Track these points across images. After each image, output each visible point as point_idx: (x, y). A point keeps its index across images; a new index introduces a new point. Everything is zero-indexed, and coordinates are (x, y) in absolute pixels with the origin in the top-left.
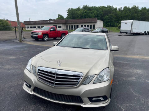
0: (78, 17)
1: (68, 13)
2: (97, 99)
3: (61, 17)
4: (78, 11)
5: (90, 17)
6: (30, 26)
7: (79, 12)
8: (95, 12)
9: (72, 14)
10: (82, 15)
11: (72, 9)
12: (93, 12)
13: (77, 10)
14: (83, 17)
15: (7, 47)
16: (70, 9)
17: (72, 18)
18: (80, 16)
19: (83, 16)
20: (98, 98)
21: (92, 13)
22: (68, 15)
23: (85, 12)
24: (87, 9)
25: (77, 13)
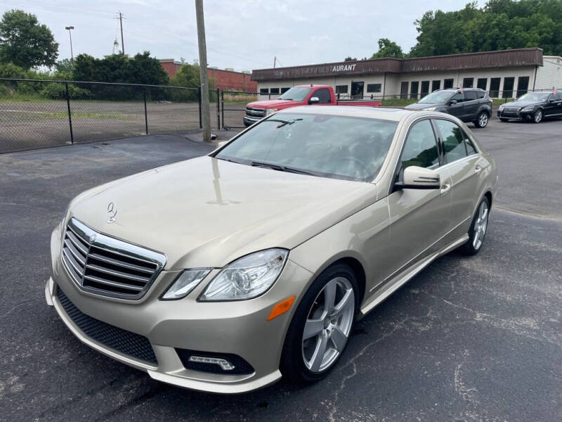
0: (460, 47)
1: (419, 30)
2: (204, 360)
3: (389, 49)
4: (466, 21)
5: (518, 44)
6: (270, 86)
7: (471, 23)
8: (542, 23)
9: (436, 36)
10: (479, 37)
11: (439, 14)
12: (536, 23)
13: (459, 18)
14: (485, 45)
15: (153, 155)
16: (430, 13)
17: (435, 53)
18: (470, 44)
19: (485, 41)
20: (211, 361)
21: (527, 28)
22: (418, 38)
23: (494, 22)
24: (506, 11)
25: (459, 31)
